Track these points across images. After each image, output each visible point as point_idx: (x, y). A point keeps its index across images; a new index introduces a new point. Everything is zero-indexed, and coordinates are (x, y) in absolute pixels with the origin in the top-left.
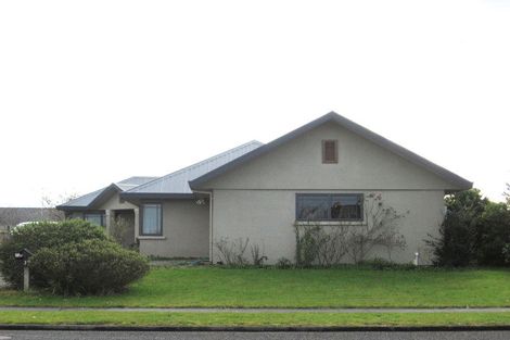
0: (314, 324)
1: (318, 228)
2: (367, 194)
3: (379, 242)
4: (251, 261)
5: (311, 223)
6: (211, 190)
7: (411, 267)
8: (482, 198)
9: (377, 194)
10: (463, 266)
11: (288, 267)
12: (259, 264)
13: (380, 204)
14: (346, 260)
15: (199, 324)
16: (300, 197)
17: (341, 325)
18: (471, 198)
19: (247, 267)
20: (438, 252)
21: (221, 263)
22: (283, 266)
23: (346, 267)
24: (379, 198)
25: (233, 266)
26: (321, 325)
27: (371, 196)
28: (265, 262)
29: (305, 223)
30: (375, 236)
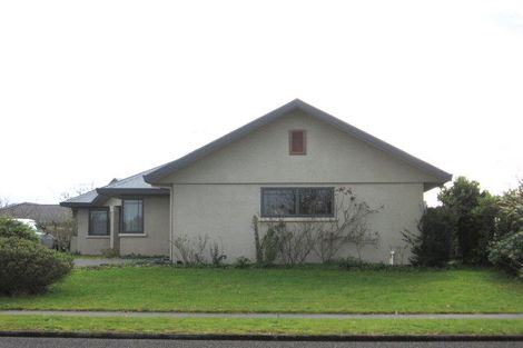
0: (191, 331)
1: (282, 225)
2: (337, 187)
3: (349, 239)
4: (210, 260)
5: (273, 219)
6: (171, 185)
7: (382, 267)
8: (481, 192)
9: (347, 187)
10: (441, 266)
11: (248, 266)
12: (218, 264)
13: (352, 199)
14: (312, 258)
15: (67, 329)
16: (266, 191)
17: (220, 332)
18: (467, 192)
19: (204, 266)
20: (416, 250)
21: (179, 262)
22: (242, 265)
23: (311, 266)
24: (350, 192)
25: (189, 265)
26: (197, 333)
27: (341, 189)
28: (224, 261)
29: (268, 219)
30: (345, 233)
